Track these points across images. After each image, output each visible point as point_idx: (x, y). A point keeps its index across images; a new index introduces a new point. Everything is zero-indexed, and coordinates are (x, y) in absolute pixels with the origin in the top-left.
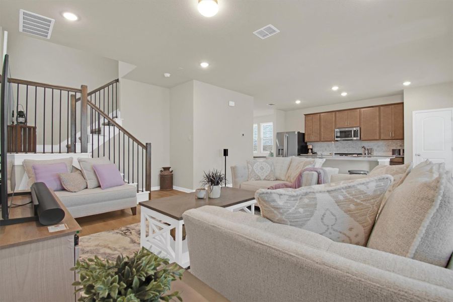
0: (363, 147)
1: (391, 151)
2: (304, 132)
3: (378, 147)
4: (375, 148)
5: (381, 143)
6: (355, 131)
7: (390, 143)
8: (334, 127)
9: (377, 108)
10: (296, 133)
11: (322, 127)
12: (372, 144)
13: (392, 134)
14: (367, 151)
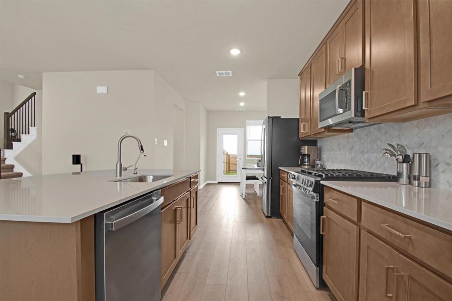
6: (345, 88)
14: (405, 165)
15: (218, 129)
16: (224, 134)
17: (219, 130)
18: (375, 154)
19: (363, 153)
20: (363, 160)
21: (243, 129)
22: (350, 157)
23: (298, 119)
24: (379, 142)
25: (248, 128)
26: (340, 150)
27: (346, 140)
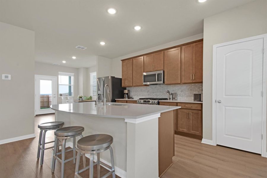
0: (168, 92)
1: (193, 95)
2: (121, 78)
3: (182, 91)
4: (179, 92)
5: (184, 87)
6: (158, 74)
7: (193, 87)
8: (143, 71)
9: (179, 48)
10: (110, 78)
11: (134, 72)
12: (176, 88)
13: (192, 76)
14: (171, 96)
15: (35, 75)
16: (41, 79)
17: (37, 77)
18: (159, 93)
19: (154, 93)
20: (153, 95)
21: (56, 77)
22: (147, 94)
23: (121, 79)
24: (160, 90)
25: (59, 76)
26: (142, 92)
27: (145, 88)
